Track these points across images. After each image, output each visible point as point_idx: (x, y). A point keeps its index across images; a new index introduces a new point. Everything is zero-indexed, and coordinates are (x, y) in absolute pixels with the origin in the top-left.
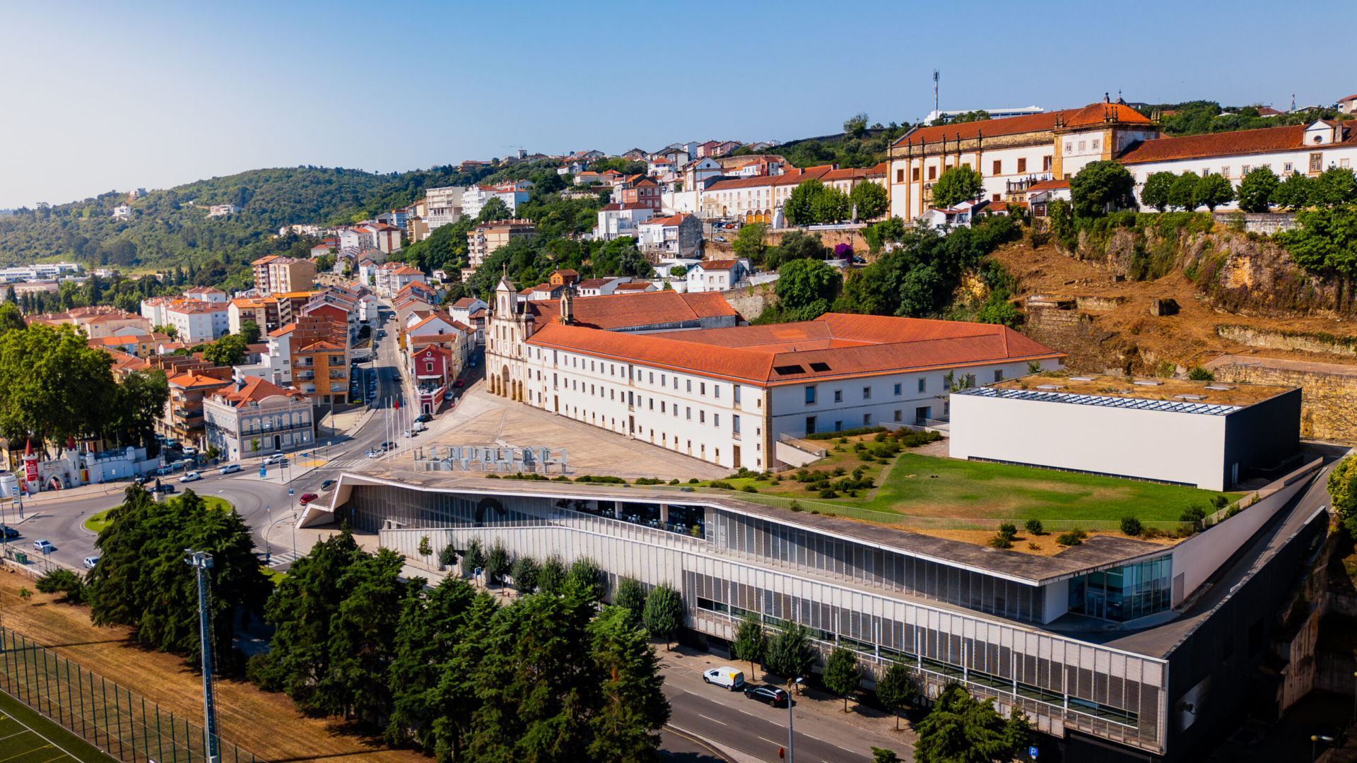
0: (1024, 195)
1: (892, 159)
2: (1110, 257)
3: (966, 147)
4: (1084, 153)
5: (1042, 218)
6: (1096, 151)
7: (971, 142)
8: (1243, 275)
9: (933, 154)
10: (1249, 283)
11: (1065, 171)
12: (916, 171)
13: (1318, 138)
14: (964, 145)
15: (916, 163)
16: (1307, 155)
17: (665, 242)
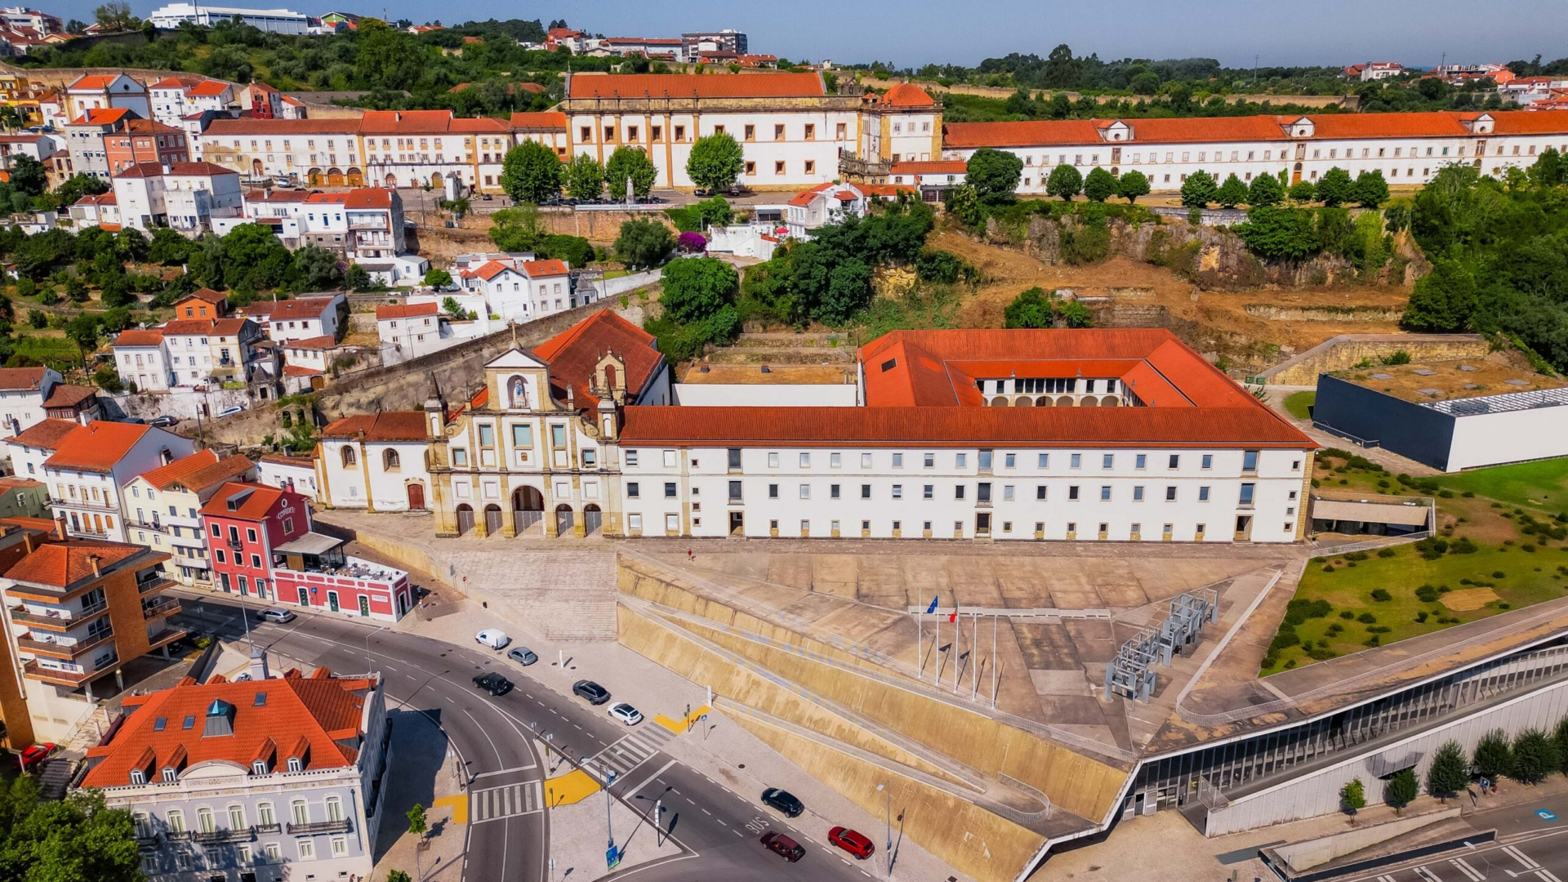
0: (885, 178)
1: (572, 113)
2: (1028, 242)
3: (677, 107)
4: (914, 134)
5: (933, 203)
6: (925, 133)
7: (685, 102)
8: (1211, 260)
9: (634, 112)
10: (1216, 266)
11: (894, 151)
12: (610, 131)
13: (1117, 136)
14: (674, 104)
15: (609, 121)
16: (1110, 149)
17: (352, 232)
